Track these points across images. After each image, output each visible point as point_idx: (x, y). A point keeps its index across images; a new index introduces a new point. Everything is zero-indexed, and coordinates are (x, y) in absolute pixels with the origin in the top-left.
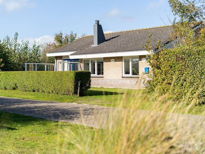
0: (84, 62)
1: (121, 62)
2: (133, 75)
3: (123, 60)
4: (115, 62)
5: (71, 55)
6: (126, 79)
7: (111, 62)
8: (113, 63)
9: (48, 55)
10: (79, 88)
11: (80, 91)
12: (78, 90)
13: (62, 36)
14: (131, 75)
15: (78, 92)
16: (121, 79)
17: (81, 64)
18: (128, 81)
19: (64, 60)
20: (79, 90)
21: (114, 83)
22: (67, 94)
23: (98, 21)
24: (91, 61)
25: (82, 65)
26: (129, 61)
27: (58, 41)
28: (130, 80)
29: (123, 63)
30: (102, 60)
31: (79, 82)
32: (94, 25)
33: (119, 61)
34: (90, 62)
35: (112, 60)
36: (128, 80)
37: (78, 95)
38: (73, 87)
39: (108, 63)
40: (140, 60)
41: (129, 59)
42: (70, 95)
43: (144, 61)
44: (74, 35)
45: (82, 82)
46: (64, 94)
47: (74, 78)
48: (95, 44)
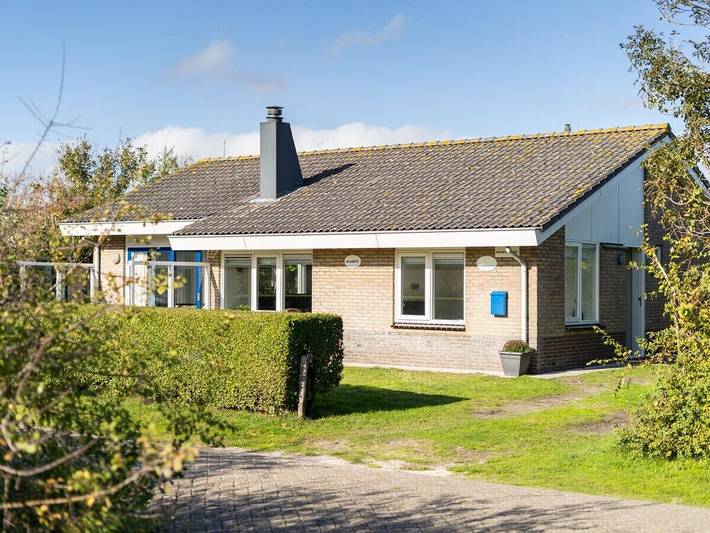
0: (227, 262)
1: (391, 269)
2: (436, 318)
3: (398, 262)
4: (364, 269)
5: (178, 234)
6: (407, 334)
7: (344, 265)
8: (352, 270)
9: (68, 230)
10: (303, 384)
11: (306, 395)
12: (298, 391)
13: (90, 153)
14: (428, 317)
15: (301, 400)
16: (390, 333)
17: (215, 269)
18: (417, 342)
19: (129, 249)
20: (302, 392)
21: (359, 346)
22: (248, 408)
23: (278, 110)
24: (259, 259)
25: (220, 273)
26: (422, 267)
27: (75, 172)
28: (429, 338)
29: (398, 272)
30: (306, 257)
31: (304, 359)
32: (261, 124)
33: (378, 265)
34: (254, 264)
35: (348, 258)
36: (419, 338)
37: (300, 412)
38: (282, 382)
39: (332, 269)
40: (472, 262)
41: (424, 258)
42: (263, 412)
43: (485, 267)
44: (138, 153)
45: (315, 361)
46: (235, 408)
47: (287, 343)
48: (267, 195)
